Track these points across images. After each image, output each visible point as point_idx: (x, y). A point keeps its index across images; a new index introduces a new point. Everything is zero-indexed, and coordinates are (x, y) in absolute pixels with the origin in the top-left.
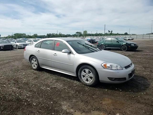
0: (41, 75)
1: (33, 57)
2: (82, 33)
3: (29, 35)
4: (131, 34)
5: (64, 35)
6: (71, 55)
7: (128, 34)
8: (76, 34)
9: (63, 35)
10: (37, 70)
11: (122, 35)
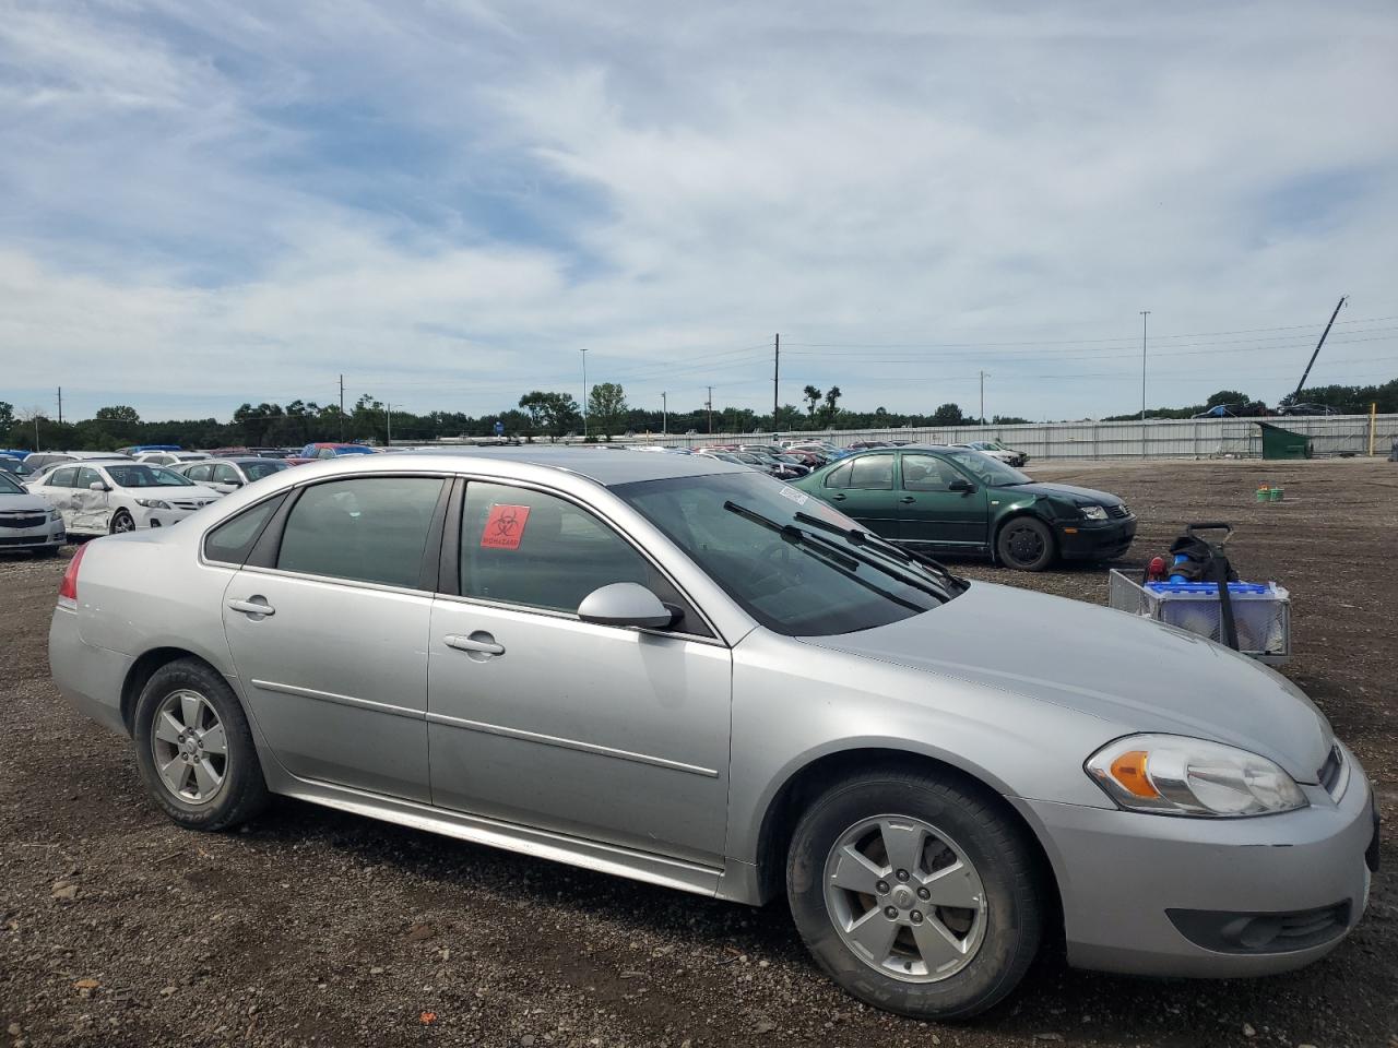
0: (294, 894)
1: (173, 668)
2: (582, 401)
3: (46, 420)
4: (990, 420)
5: (404, 416)
6: (693, 649)
7: (965, 416)
8: (526, 411)
9: (394, 416)
10: (231, 830)
11: (917, 422)
